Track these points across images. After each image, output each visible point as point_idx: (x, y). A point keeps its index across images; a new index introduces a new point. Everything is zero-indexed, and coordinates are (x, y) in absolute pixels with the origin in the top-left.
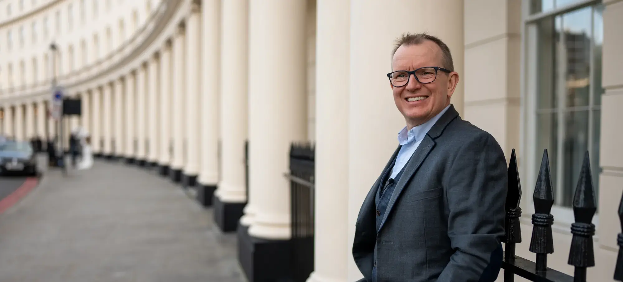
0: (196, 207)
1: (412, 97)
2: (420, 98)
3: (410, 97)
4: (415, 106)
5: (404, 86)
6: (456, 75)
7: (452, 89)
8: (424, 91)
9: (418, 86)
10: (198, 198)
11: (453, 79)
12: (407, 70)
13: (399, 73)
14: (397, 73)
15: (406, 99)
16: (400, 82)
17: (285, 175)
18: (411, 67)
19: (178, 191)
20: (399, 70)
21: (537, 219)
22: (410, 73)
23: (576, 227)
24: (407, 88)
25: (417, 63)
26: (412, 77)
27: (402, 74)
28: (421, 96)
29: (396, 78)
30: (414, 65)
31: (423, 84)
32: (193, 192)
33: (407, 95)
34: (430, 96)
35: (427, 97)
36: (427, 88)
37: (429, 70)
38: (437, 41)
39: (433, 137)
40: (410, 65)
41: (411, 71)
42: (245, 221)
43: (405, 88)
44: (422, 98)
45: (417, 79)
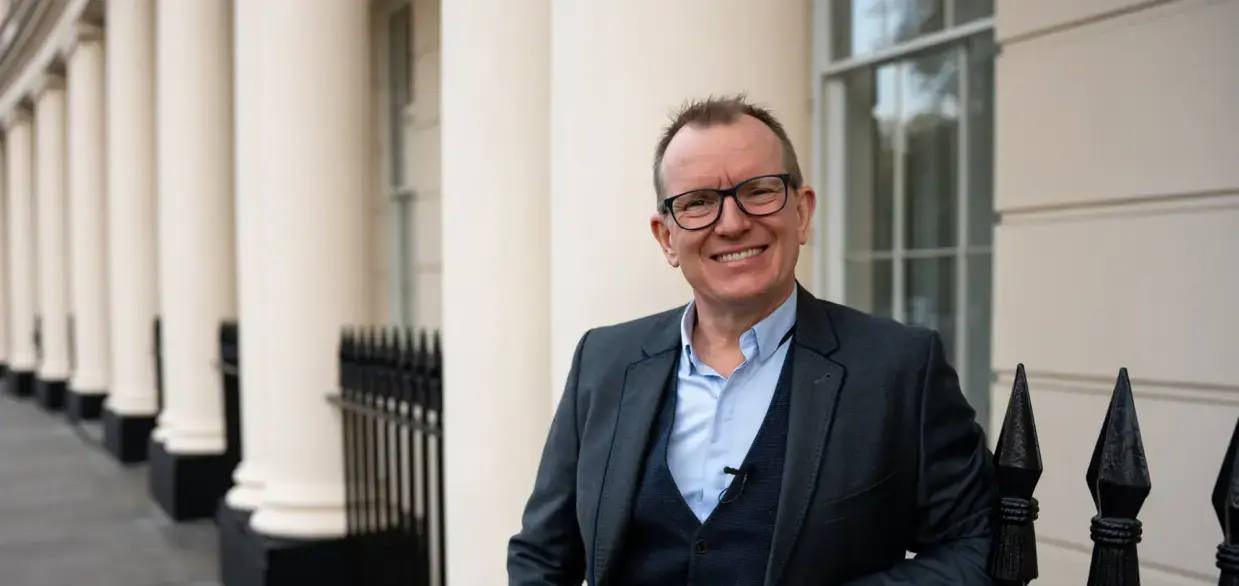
0: (105, 464)
1: (732, 253)
2: (750, 253)
3: (726, 254)
4: (738, 271)
5: (710, 225)
6: (810, 194)
7: (806, 227)
8: (759, 236)
9: (747, 223)
10: (107, 445)
11: (804, 203)
12: (715, 187)
13: (693, 196)
14: (687, 199)
15: (715, 257)
16: (698, 218)
17: (331, 399)
18: (724, 180)
19: (59, 428)
20: (692, 187)
21: (1104, 530)
22: (725, 194)
23: (1229, 552)
24: (719, 229)
25: (738, 168)
26: (729, 202)
27: (704, 197)
28: (752, 248)
29: (685, 208)
30: (731, 176)
31: (756, 218)
32: (95, 430)
33: (718, 247)
34: (772, 246)
35: (764, 247)
36: (766, 226)
37: (764, 184)
38: (762, 116)
39: (825, 352)
40: (720, 173)
41: (724, 187)
42: (236, 498)
43: (713, 230)
44: (755, 252)
45: (740, 207)
